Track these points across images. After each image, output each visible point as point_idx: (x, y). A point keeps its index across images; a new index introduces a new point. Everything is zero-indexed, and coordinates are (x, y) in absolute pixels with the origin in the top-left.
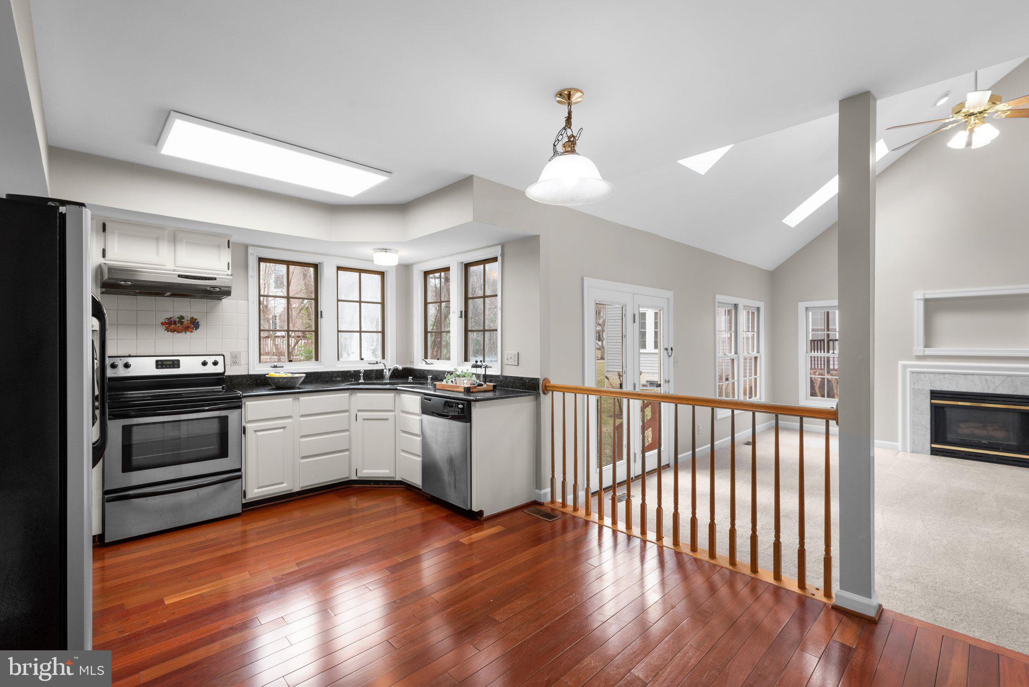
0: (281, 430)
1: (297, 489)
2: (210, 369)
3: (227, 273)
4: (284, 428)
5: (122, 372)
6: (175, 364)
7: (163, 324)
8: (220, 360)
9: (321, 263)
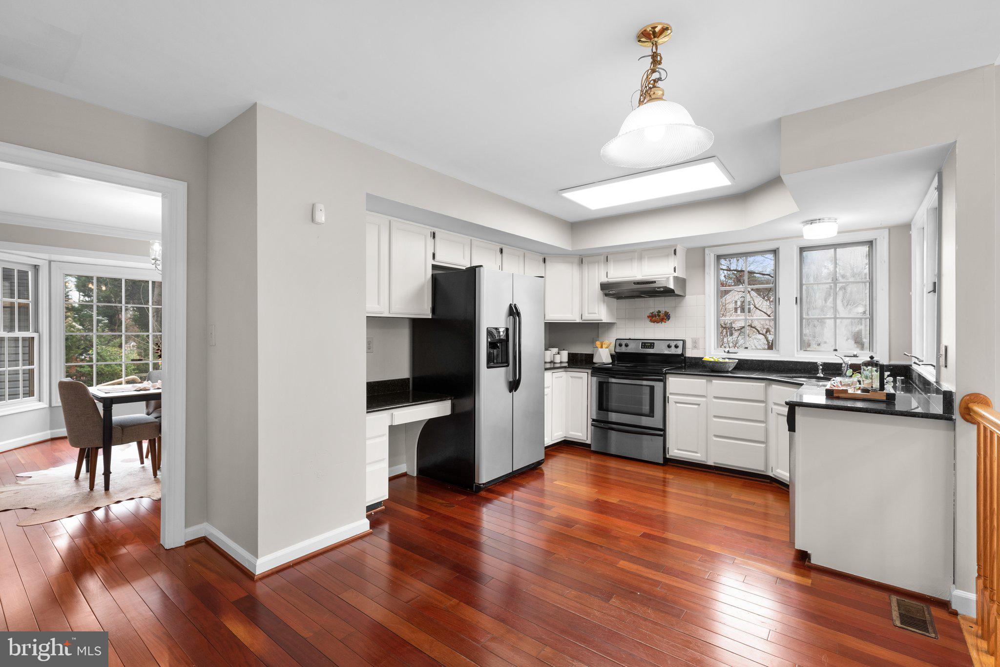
0: (696, 406)
1: (710, 463)
2: (673, 351)
3: (674, 275)
4: (699, 405)
5: (623, 349)
6: (652, 345)
7: (648, 317)
8: (680, 344)
9: (778, 248)
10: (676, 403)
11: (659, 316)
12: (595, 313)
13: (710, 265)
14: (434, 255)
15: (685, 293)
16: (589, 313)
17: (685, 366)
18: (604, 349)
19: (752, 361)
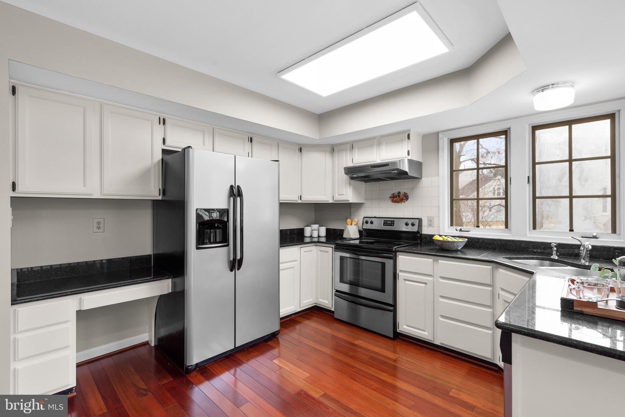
0: (423, 285)
1: (437, 342)
2: (410, 229)
3: (408, 158)
4: (426, 283)
5: (369, 226)
6: (392, 224)
7: (390, 197)
8: (416, 222)
9: (509, 129)
10: (405, 280)
11: (399, 196)
12: (343, 195)
13: (443, 149)
14: (164, 140)
15: (421, 175)
16: (339, 195)
17: (421, 242)
18: (353, 226)
19: (483, 239)
